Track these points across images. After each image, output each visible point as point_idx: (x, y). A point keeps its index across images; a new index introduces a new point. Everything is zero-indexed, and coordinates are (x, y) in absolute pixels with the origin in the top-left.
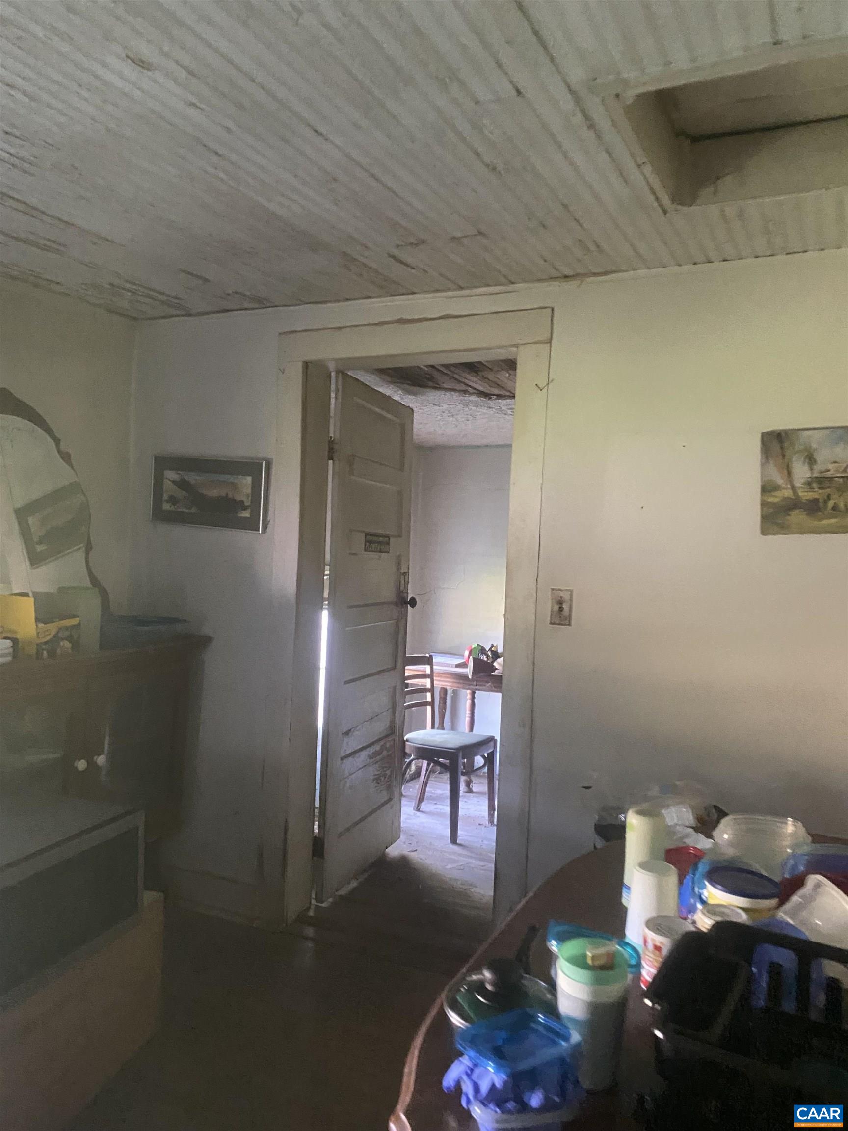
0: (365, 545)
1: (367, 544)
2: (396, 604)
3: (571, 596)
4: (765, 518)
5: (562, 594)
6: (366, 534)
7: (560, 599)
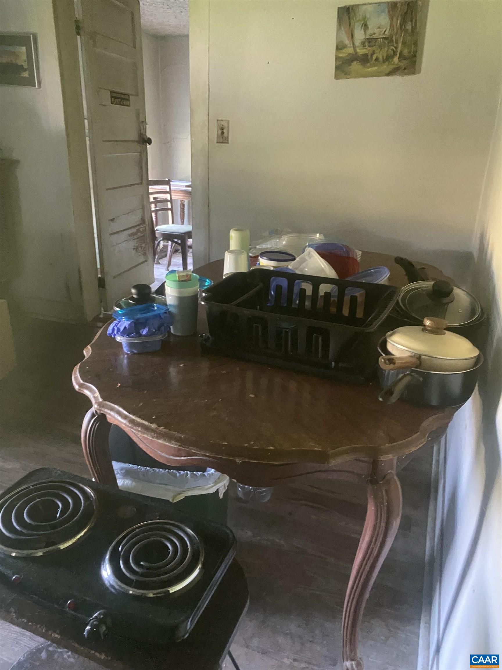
0: (111, 99)
1: (112, 98)
2: (138, 142)
3: (228, 124)
4: (337, 68)
5: (223, 123)
6: (111, 92)
7: (222, 126)
